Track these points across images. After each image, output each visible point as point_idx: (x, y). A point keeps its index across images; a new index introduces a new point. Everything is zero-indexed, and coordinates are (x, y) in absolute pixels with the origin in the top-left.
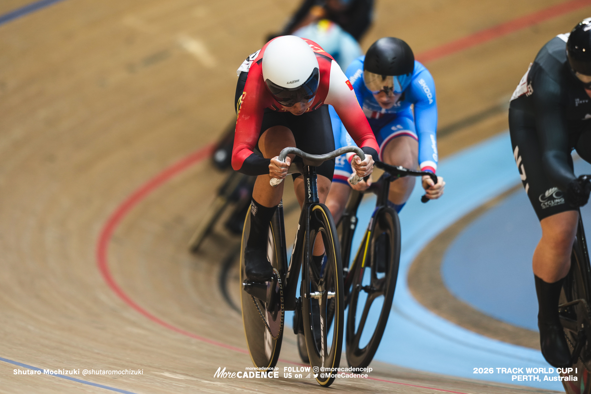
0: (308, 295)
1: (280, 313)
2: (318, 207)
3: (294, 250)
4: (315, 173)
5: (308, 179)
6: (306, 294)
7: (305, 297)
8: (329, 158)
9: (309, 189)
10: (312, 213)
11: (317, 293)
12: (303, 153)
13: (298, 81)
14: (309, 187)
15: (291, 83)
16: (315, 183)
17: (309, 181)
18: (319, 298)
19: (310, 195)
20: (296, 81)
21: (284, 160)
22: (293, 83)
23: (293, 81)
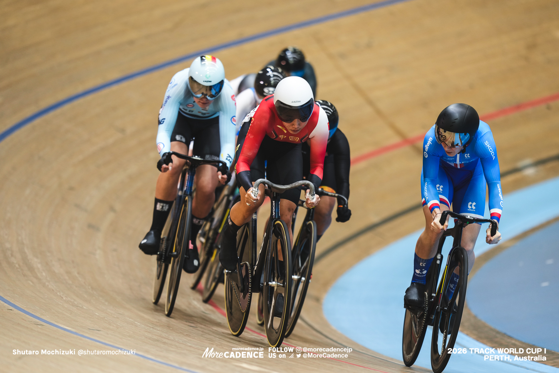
0: (267, 284)
1: (248, 295)
2: (278, 222)
3: (261, 251)
4: (279, 198)
5: (274, 202)
6: (266, 283)
7: (265, 285)
8: (290, 188)
9: (274, 209)
10: (275, 226)
11: (274, 283)
12: (271, 184)
13: (300, 101)
14: (274, 208)
15: (294, 102)
16: (278, 205)
17: (274, 203)
18: (275, 286)
19: (274, 213)
20: (298, 102)
21: (257, 188)
22: (296, 102)
23: (296, 101)
